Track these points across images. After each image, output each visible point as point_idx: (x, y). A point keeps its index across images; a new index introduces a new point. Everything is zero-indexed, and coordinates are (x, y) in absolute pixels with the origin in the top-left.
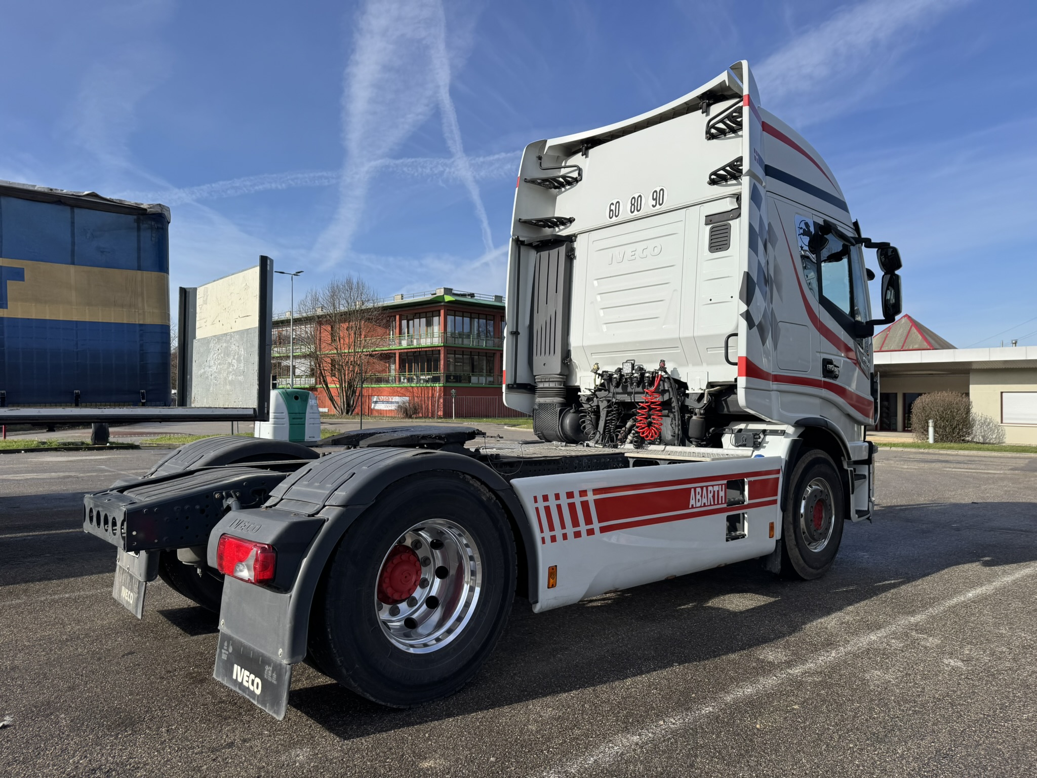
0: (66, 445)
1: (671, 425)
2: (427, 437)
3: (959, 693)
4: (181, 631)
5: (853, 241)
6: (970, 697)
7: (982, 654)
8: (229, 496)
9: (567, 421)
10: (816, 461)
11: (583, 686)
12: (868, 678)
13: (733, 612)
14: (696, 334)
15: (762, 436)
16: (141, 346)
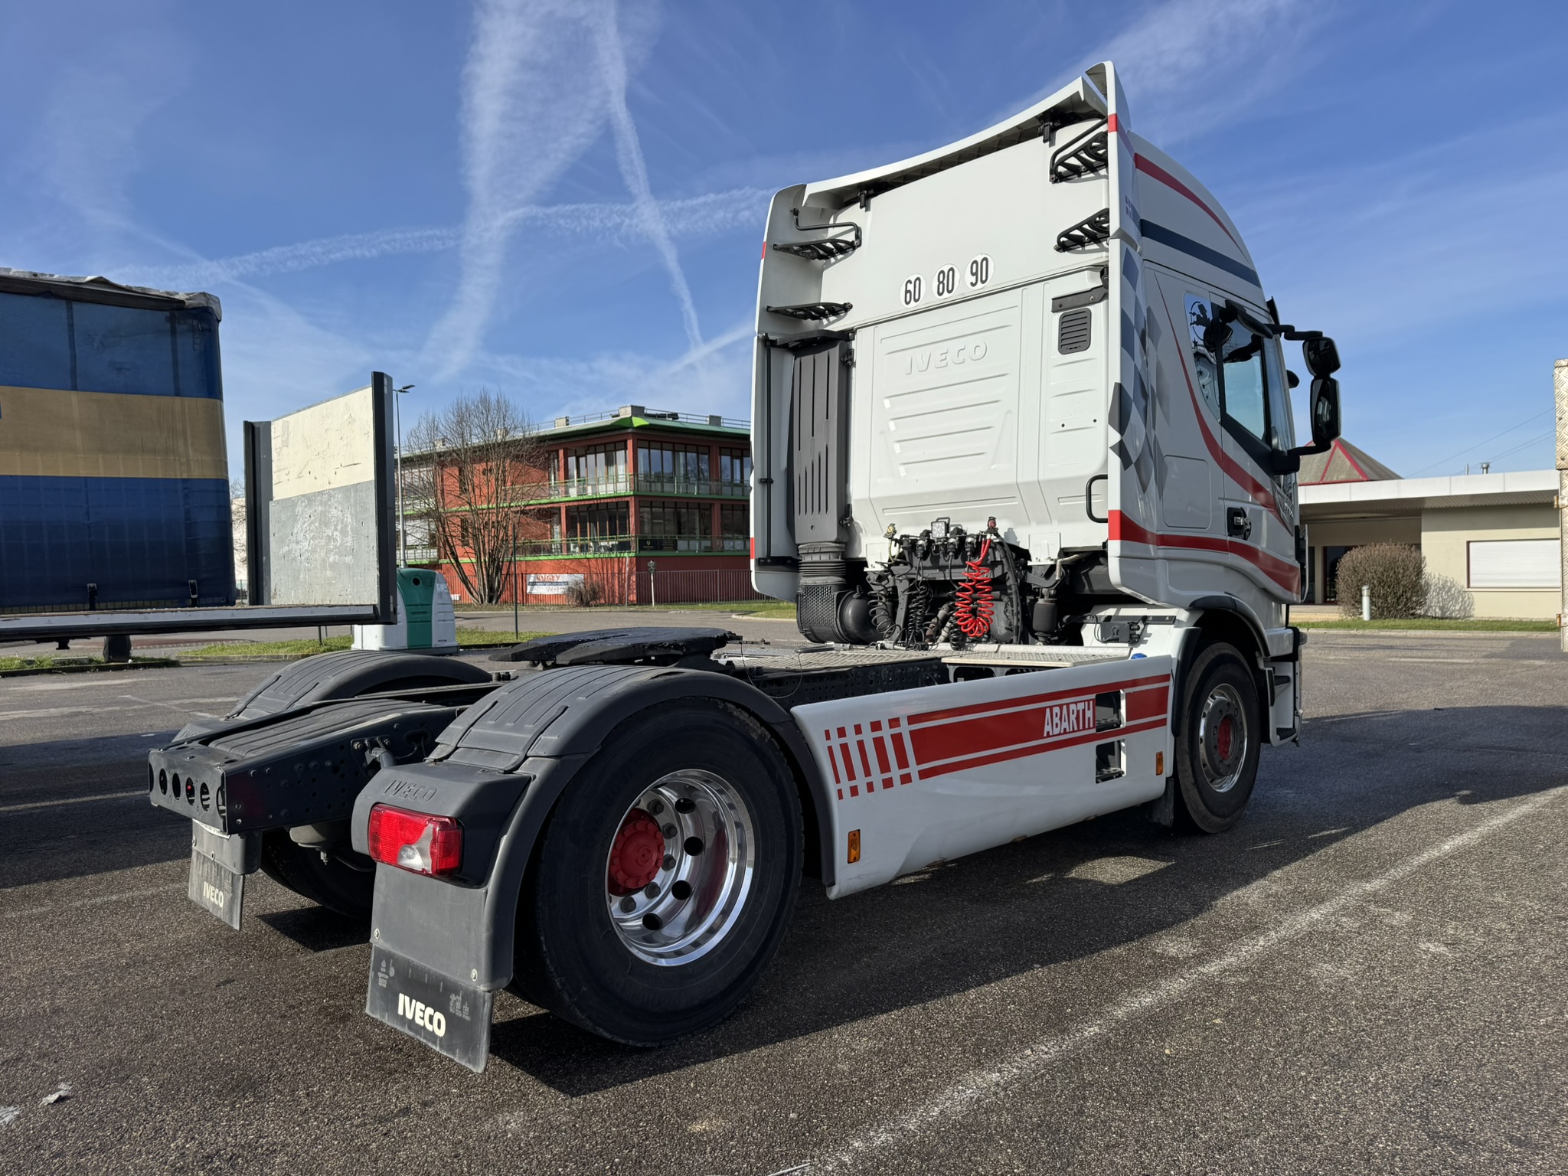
0: (65, 664)
1: (1005, 612)
2: (657, 645)
3: (1446, 992)
4: (298, 946)
5: (1269, 331)
6: (1462, 997)
7: (1473, 934)
8: (374, 745)
9: (850, 611)
10: (1221, 660)
11: (907, 1003)
12: (1315, 974)
13: (1109, 885)
14: (1041, 478)
15: (1142, 626)
16: (187, 512)
